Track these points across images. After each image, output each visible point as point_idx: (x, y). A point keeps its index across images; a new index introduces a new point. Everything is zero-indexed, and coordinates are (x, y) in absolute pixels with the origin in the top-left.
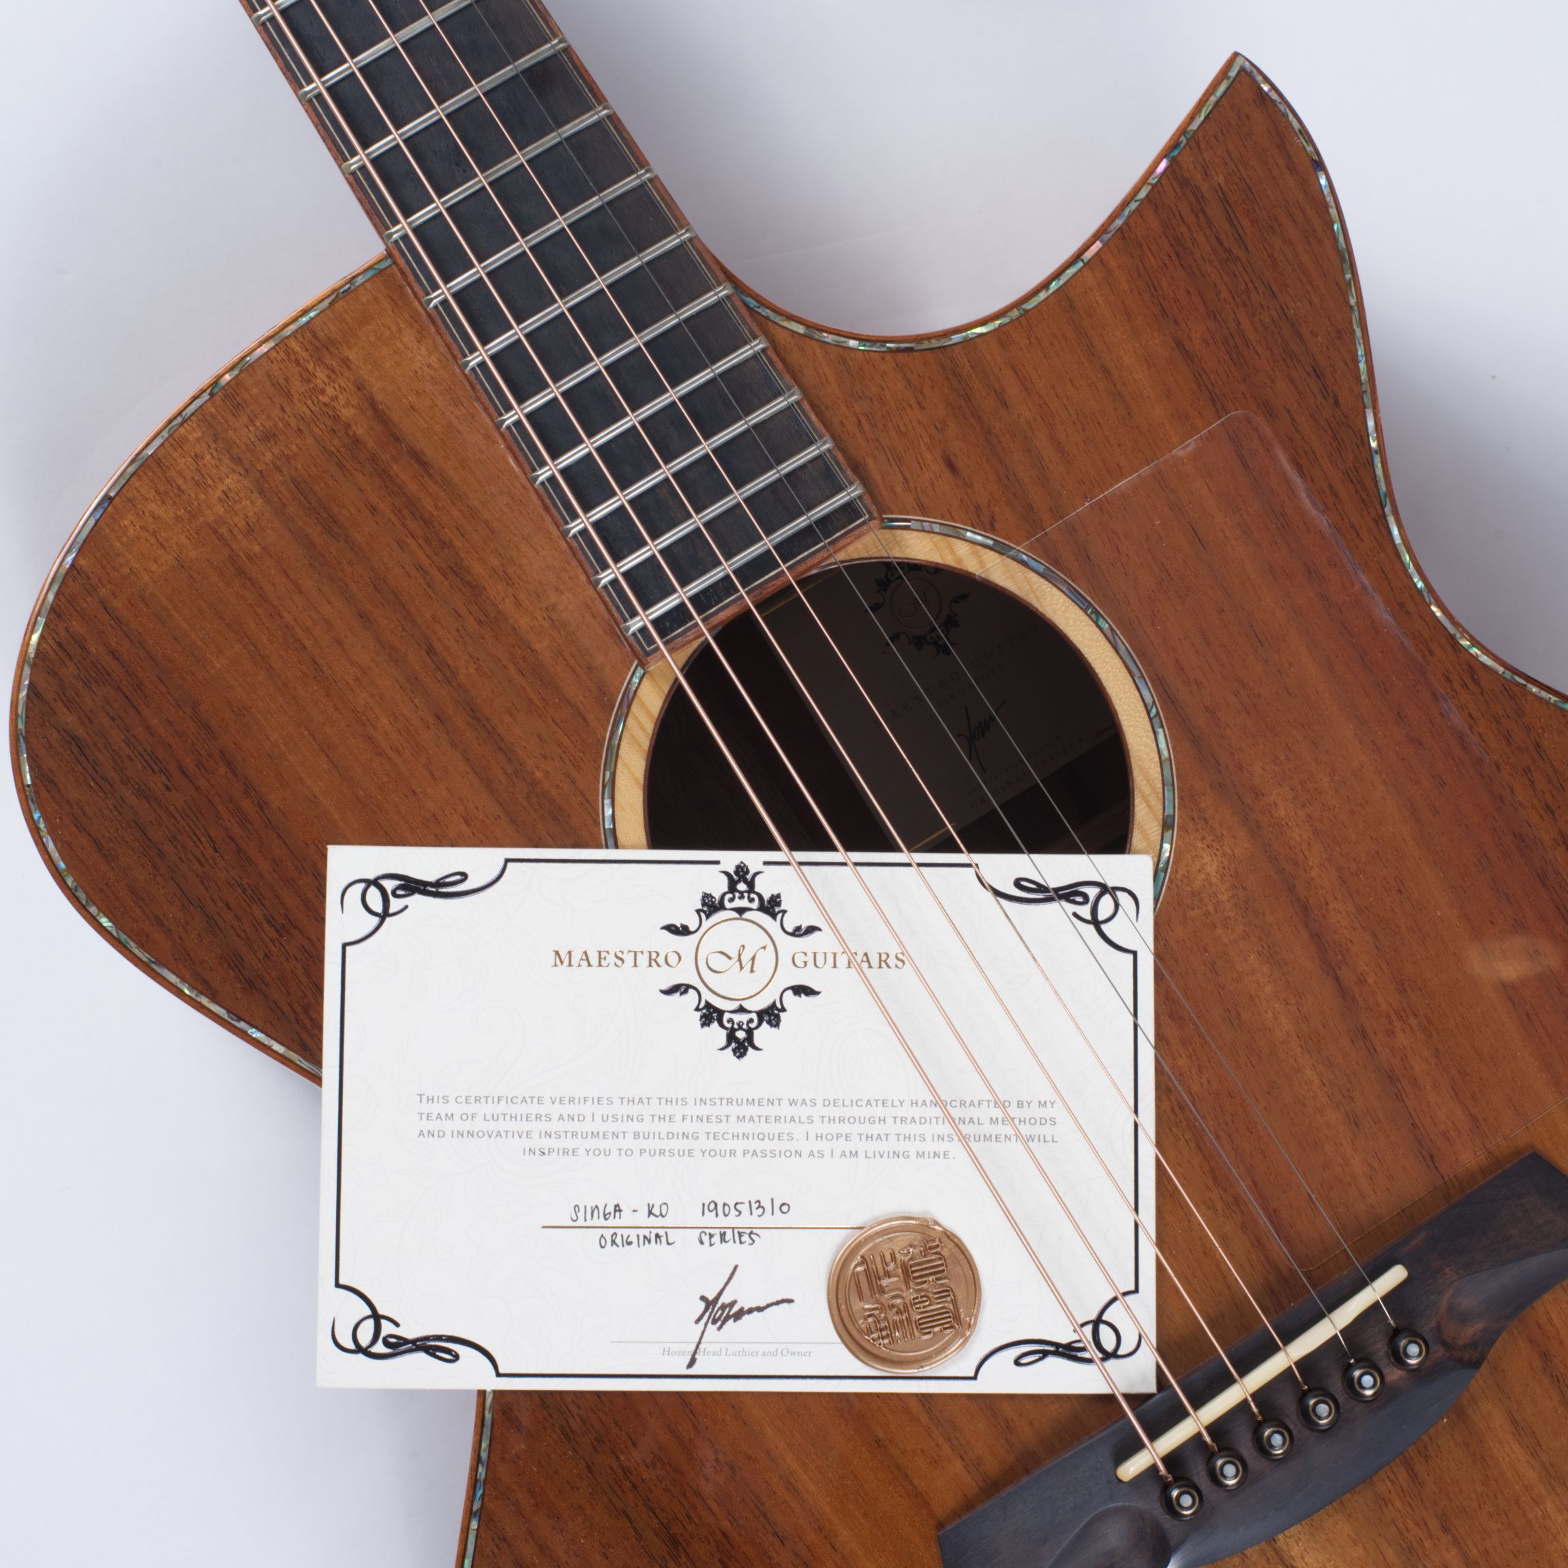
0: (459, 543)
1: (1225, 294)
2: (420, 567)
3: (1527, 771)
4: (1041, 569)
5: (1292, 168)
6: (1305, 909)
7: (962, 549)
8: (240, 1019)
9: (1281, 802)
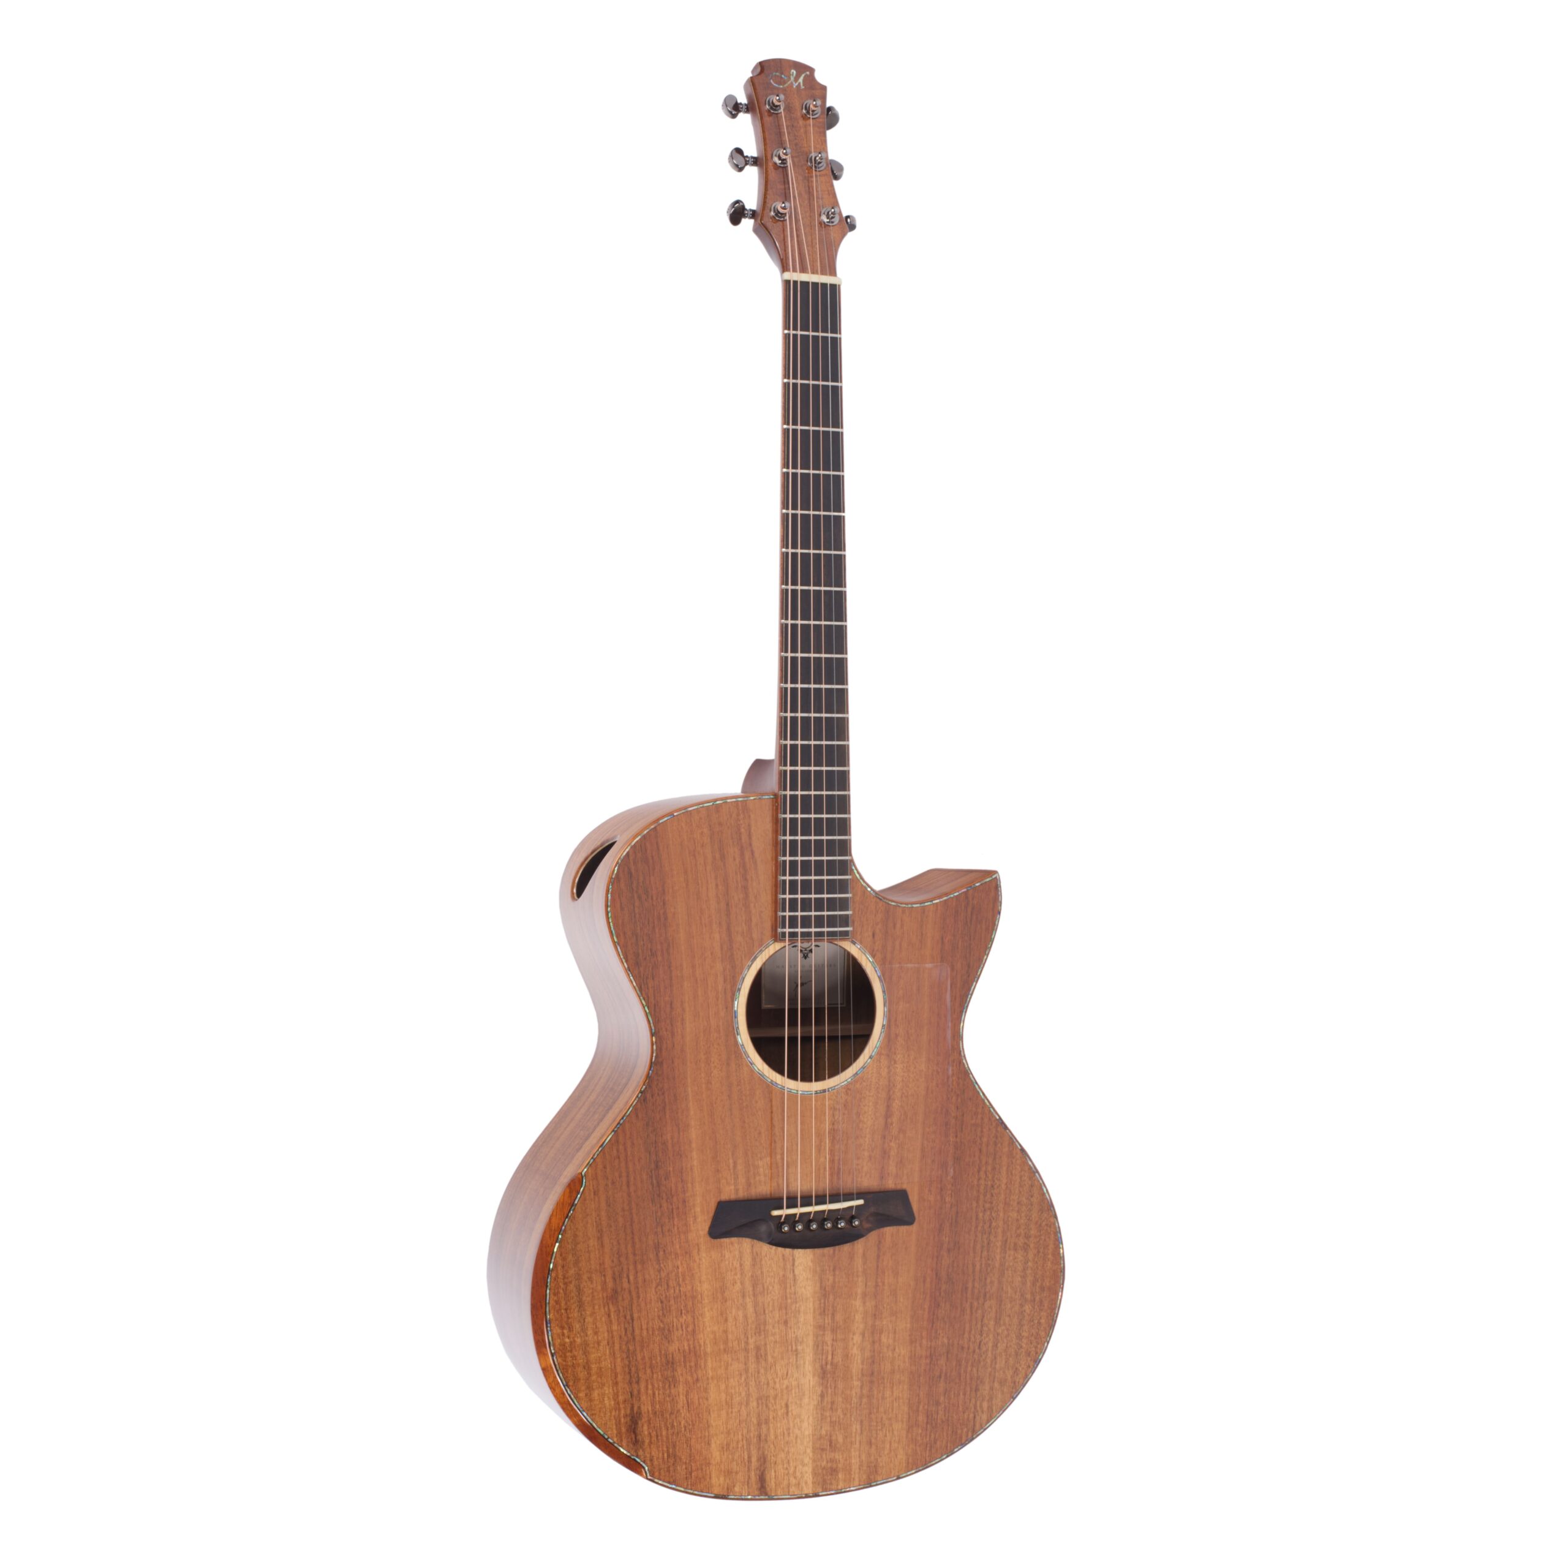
1: (960, 932)
2: (737, 882)
3: (958, 1095)
4: (879, 974)
6: (889, 1098)
7: (864, 958)
8: (629, 971)
9: (899, 1068)
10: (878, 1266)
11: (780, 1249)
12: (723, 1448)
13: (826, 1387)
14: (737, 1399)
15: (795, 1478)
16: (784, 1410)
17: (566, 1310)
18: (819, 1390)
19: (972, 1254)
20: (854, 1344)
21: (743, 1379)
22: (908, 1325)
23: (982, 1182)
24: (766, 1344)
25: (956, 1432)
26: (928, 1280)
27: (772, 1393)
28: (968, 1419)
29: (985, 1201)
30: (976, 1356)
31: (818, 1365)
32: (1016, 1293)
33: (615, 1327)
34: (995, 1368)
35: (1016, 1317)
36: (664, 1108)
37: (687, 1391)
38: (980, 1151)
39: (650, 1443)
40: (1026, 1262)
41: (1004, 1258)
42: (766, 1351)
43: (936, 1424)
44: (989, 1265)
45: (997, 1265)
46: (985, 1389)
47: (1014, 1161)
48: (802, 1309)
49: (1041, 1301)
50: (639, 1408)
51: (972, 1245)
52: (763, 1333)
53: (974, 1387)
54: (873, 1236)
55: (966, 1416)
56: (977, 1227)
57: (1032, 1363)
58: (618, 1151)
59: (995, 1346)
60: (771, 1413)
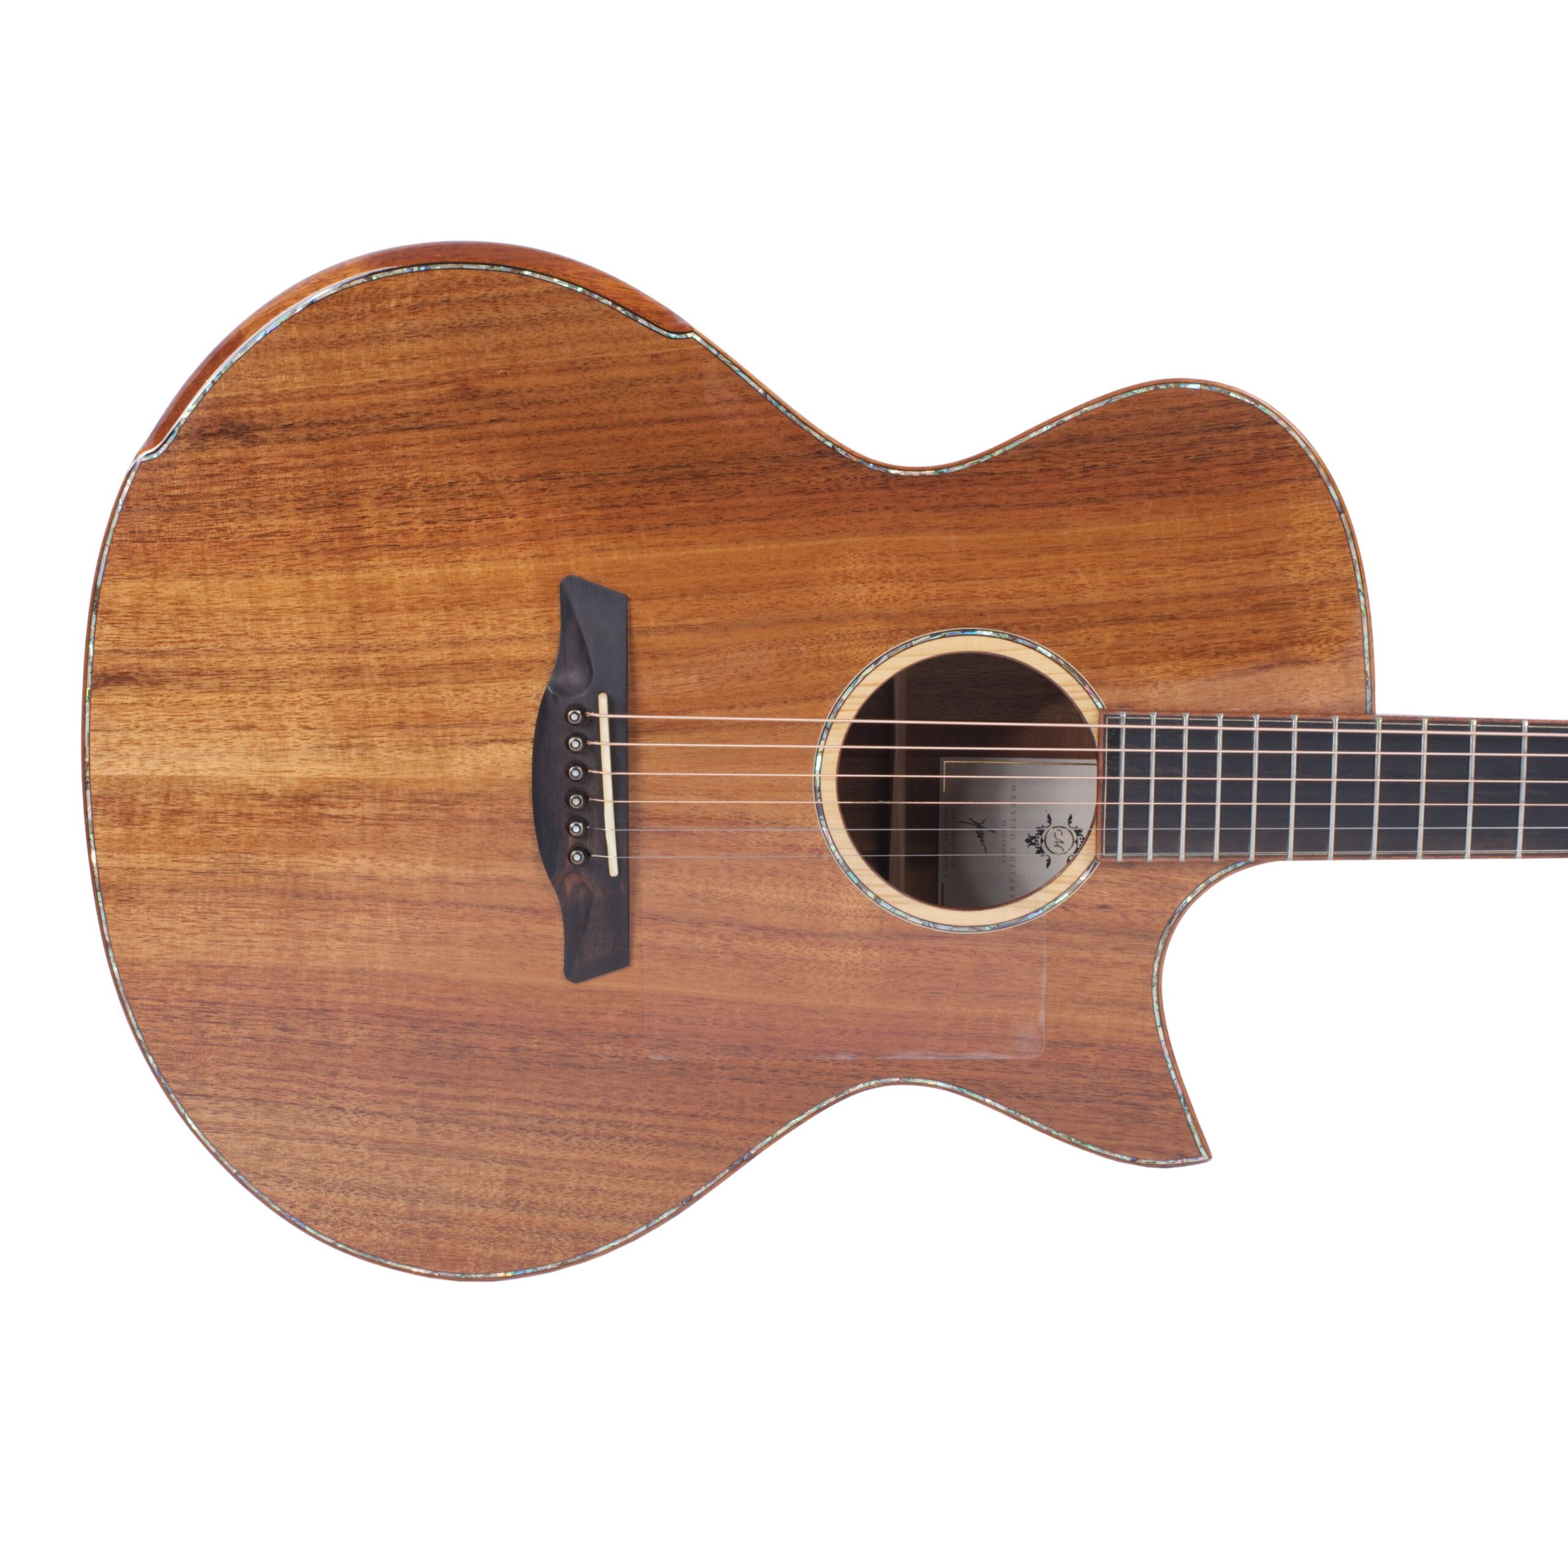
0: (1214, 661)
1: (1102, 1080)
2: (1215, 636)
3: (798, 1072)
4: (1030, 917)
5: (1141, 1148)
6: (799, 935)
7: (1063, 887)
8: (1058, 425)
9: (855, 955)
10: (492, 907)
11: (534, 716)
12: (182, 602)
13: (279, 805)
14: (267, 630)
15: (120, 743)
16: (243, 722)
17: (448, 301)
18: (274, 790)
19: (503, 1095)
20: (353, 859)
21: (304, 642)
22: (381, 967)
23: (636, 1118)
24: (363, 686)
25: (182, 1060)
26: (462, 1008)
27: (276, 697)
28: (204, 1084)
29: (599, 1123)
30: (317, 1101)
31: (320, 787)
32: (429, 1181)
33: (411, 394)
34: (293, 1138)
35: (385, 1182)
36: (803, 491)
37: (287, 534)
38: (693, 1116)
39: (201, 463)
40: (484, 1204)
41: (494, 1160)
42: (353, 686)
43: (200, 1020)
44: (483, 1129)
45: (482, 1145)
46: (256, 1118)
47: (671, 1183)
48: (424, 757)
49: (410, 1232)
50: (264, 441)
51: (522, 1095)
52: (384, 680)
53: (262, 1096)
54: (548, 899)
55: (209, 1079)
56: (554, 1106)
57: (298, 1211)
58: (730, 401)
59: (334, 1140)
60: (239, 696)
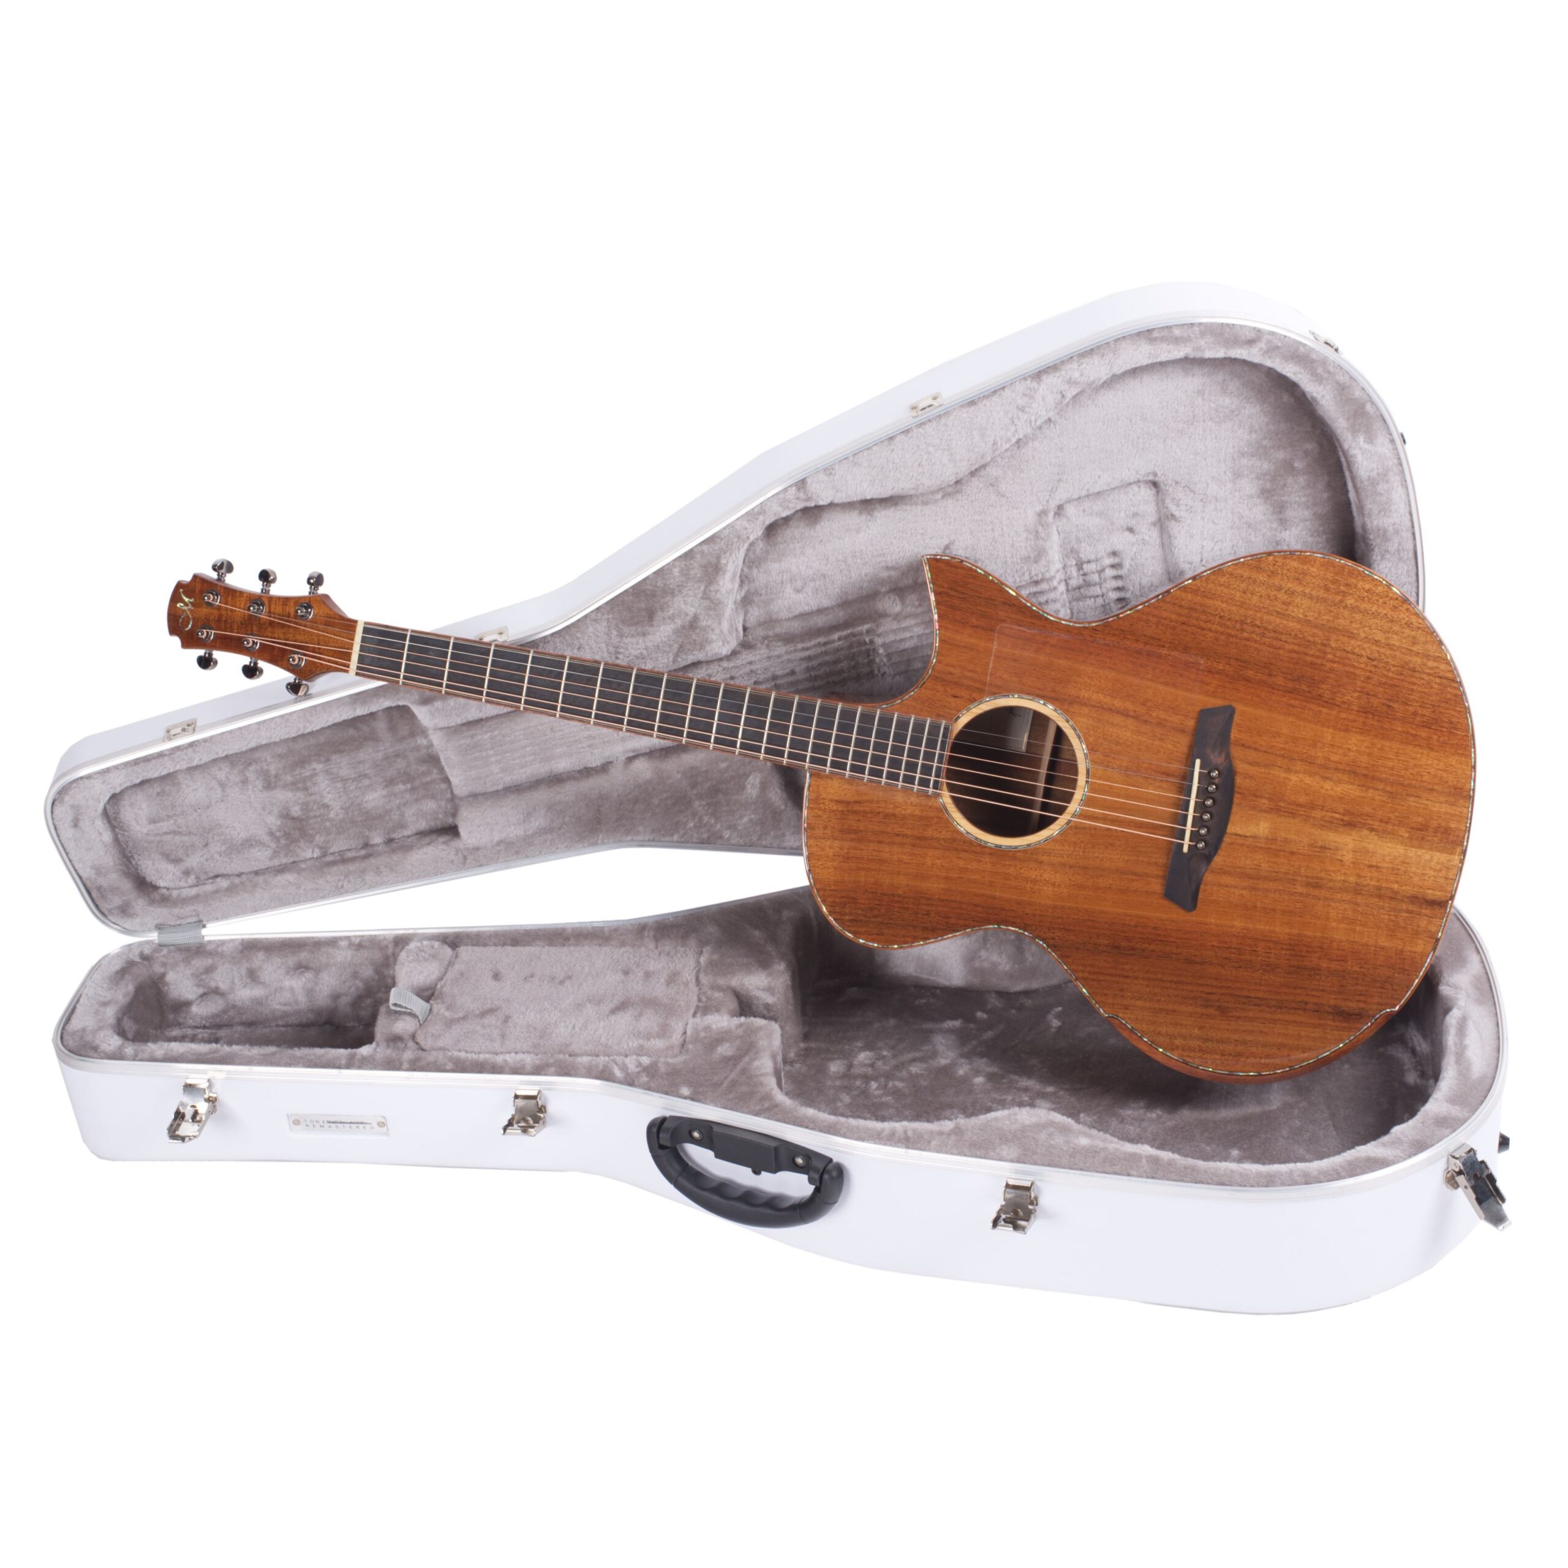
0: (881, 810)
1: (971, 607)
2: (879, 822)
4: (993, 698)
5: (956, 567)
6: (1111, 709)
7: (973, 711)
9: (1084, 694)
10: (1265, 752)
11: (1223, 845)
12: (1391, 935)
13: (1364, 824)
14: (1350, 913)
15: (1440, 871)
16: (1373, 870)
17: (1223, 1055)
18: (1366, 832)
19: (1281, 652)
20: (1332, 789)
21: (1333, 904)
22: (1331, 731)
23: (1214, 627)
24: (1307, 877)
25: (1449, 699)
26: (1293, 702)
27: (1352, 879)
28: (1440, 684)
29: (1234, 627)
30: (1380, 665)
31: (1341, 829)
32: (1331, 611)
33: (1251, 1014)
34: (1398, 647)
35: (1354, 615)
36: (1066, 930)
37: (1328, 959)
38: (1183, 623)
39: (1365, 1002)
40: (1304, 594)
41: (1294, 617)
42: (1313, 878)
43: (1433, 719)
44: (1296, 635)
45: (1299, 626)
46: (1417, 661)
47: (1202, 589)
48: (1283, 835)
49: (1347, 585)
50: (1330, 1006)
51: (1272, 650)
52: (1295, 878)
53: (1410, 672)
54: (1236, 752)
55: (1436, 686)
56: (1255, 641)
57: (1405, 606)
58: (1094, 980)
59: (1377, 643)
60: (1372, 883)
